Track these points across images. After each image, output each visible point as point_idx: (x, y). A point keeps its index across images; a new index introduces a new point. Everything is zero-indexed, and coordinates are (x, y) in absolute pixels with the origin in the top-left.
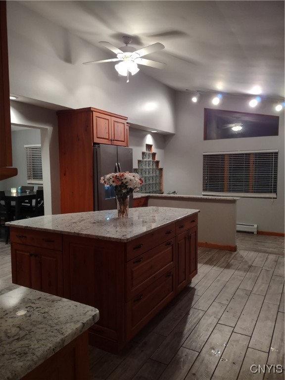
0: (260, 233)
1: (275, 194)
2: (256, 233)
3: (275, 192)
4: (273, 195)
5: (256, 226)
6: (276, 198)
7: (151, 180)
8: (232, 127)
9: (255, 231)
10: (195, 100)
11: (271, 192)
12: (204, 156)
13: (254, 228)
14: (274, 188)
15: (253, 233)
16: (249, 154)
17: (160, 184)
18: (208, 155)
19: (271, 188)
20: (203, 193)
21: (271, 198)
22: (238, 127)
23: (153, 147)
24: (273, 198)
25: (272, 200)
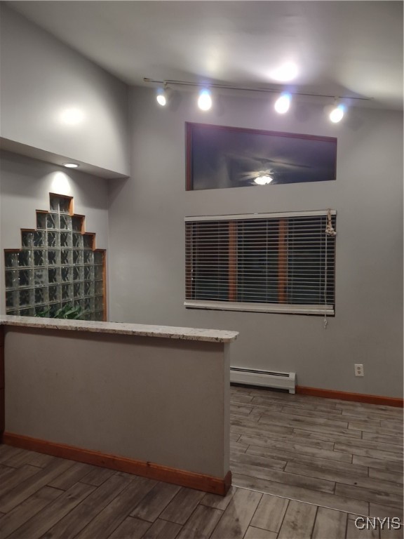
0: (301, 391)
1: (331, 307)
2: (293, 392)
3: (331, 300)
4: (326, 309)
5: (292, 376)
6: (333, 316)
7: (71, 277)
8: (255, 178)
9: (291, 388)
10: (162, 100)
11: (322, 303)
12: (188, 223)
13: (289, 382)
14: (328, 293)
15: (286, 391)
16: (277, 220)
17: (100, 283)
18: (194, 223)
19: (323, 293)
20: (186, 304)
21: (323, 315)
22: (264, 177)
23: (73, 201)
24: (328, 316)
25: (325, 319)
